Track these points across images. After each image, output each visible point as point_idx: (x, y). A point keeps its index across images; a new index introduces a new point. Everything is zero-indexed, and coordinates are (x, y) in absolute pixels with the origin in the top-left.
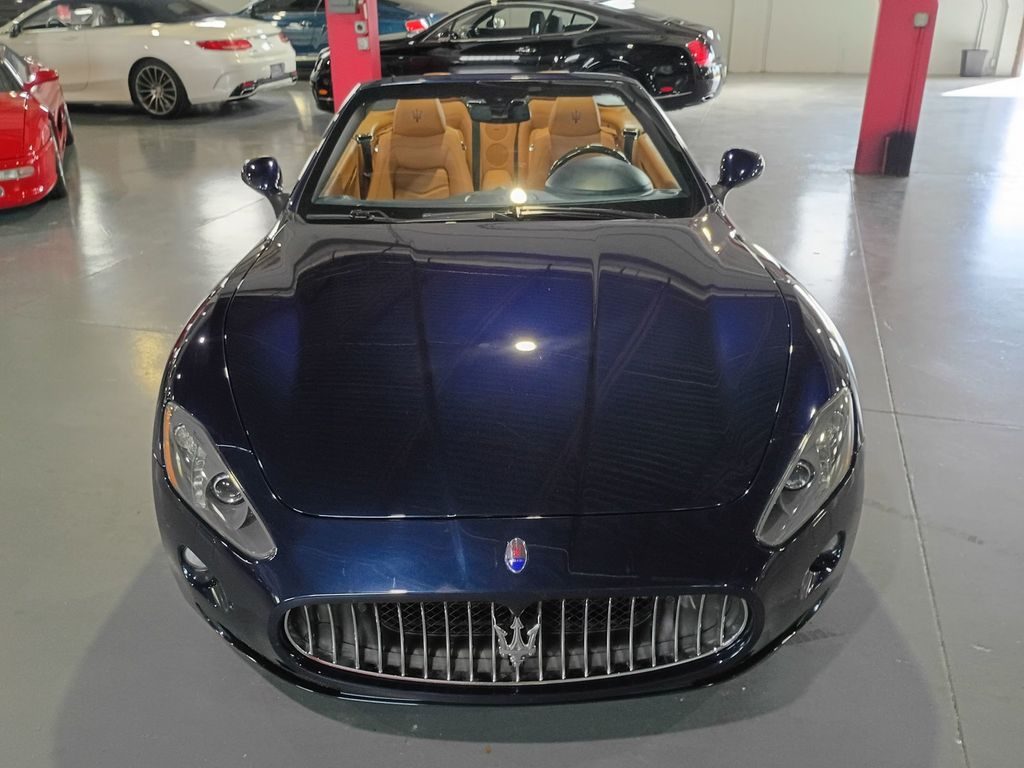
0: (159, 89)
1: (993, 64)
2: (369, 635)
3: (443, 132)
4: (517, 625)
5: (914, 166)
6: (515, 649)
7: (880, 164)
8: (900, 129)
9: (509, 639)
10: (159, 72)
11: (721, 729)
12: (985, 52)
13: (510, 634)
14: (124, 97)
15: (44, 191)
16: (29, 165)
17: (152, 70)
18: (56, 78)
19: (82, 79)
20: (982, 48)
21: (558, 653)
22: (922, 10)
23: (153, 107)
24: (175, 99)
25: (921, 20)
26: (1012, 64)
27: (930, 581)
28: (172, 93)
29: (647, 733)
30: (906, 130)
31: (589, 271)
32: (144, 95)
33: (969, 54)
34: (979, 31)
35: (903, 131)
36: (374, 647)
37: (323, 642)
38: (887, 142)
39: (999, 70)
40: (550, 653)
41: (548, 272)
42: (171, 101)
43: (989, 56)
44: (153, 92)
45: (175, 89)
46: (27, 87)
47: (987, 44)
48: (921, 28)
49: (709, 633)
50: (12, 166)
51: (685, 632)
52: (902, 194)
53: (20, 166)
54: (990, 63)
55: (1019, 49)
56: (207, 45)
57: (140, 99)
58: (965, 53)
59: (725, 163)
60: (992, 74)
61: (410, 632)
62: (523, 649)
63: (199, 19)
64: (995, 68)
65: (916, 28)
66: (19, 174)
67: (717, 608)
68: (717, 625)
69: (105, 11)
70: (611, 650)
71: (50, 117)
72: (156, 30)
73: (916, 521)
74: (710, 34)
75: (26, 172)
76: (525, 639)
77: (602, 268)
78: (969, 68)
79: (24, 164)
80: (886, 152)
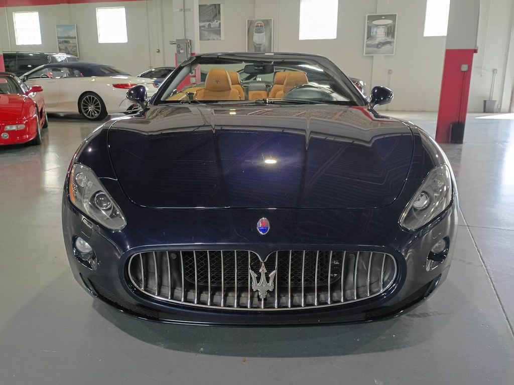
0: (92, 106)
1: (499, 107)
2: (178, 282)
3: (230, 89)
4: (263, 270)
5: (464, 140)
6: (262, 286)
7: (448, 138)
8: (457, 120)
9: (258, 279)
10: (93, 98)
11: (382, 354)
12: (495, 101)
13: (259, 275)
14: (75, 110)
15: (29, 138)
16: (23, 124)
17: (90, 98)
18: (42, 90)
19: (55, 101)
20: (493, 99)
21: (287, 295)
22: (465, 63)
23: (89, 115)
24: (100, 111)
25: (464, 68)
26: (508, 107)
27: (496, 292)
28: (99, 108)
29: (339, 354)
30: (460, 121)
31: (304, 134)
32: (85, 109)
33: (487, 102)
34: (491, 91)
35: (459, 122)
36: (180, 289)
37: (150, 283)
38: (451, 127)
39: (502, 109)
40: (282, 295)
41: (283, 133)
42: (98, 112)
43: (497, 103)
44: (89, 107)
45: (100, 106)
46: (27, 93)
47: (495, 97)
48: (465, 72)
49: (374, 285)
50: (14, 124)
51: (360, 284)
52: (461, 150)
53: (18, 124)
54: (498, 106)
55: (511, 100)
56: (117, 86)
57: (83, 111)
58: (485, 101)
59: (373, 92)
60: (499, 111)
61: (201, 284)
62: (267, 286)
63: (115, 76)
64: (500, 109)
65: (462, 71)
66: (17, 128)
67: (379, 269)
68: (378, 281)
69: (69, 71)
70: (317, 294)
71: (36, 106)
72: (93, 79)
73: (485, 268)
74: (361, 82)
75: (22, 127)
76: (268, 279)
77: (311, 136)
78: (487, 108)
79: (21, 123)
80: (451, 132)
